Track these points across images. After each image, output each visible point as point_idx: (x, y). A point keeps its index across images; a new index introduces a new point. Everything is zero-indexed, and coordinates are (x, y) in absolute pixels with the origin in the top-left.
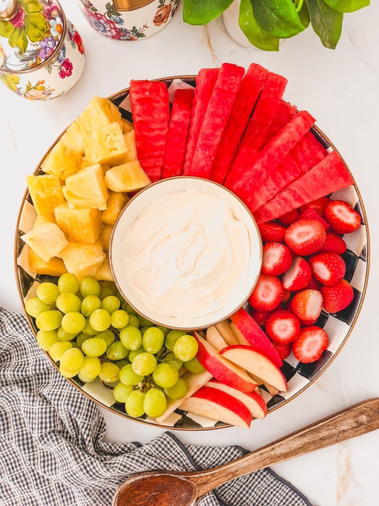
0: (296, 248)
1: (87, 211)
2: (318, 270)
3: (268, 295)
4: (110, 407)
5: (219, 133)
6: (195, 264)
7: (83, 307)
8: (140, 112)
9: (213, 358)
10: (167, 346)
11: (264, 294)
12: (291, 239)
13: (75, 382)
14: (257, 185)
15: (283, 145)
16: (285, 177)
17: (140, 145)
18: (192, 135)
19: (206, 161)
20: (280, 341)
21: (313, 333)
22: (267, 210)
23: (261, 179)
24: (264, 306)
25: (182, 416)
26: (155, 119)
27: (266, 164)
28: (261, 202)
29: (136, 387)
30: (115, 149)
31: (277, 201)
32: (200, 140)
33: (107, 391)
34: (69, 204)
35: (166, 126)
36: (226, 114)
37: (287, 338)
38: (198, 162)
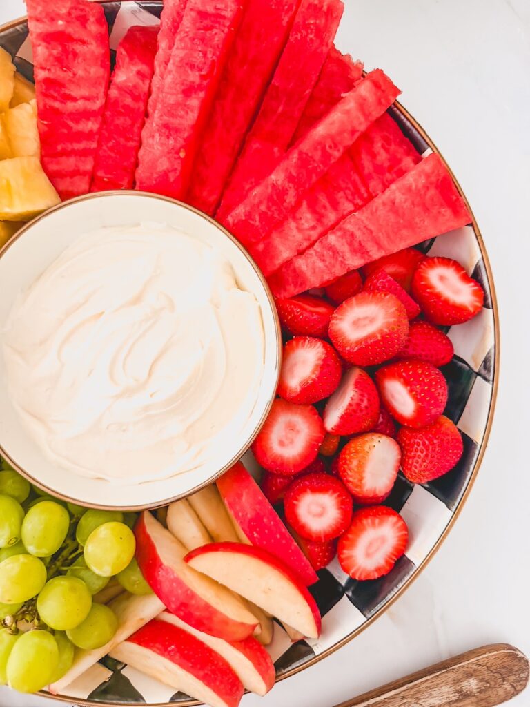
0: (348, 348)
2: (393, 396)
3: (292, 442)
5: (195, 102)
6: (150, 375)
8: (46, 60)
9: (168, 571)
10: (78, 539)
11: (284, 440)
12: (340, 330)
14: (276, 215)
15: (332, 137)
16: (335, 205)
17: (47, 129)
19: (169, 159)
20: (311, 537)
21: (377, 521)
22: (298, 270)
23: (285, 204)
24: (281, 464)
25: (112, 673)
26: (77, 76)
27: (294, 174)
28: (285, 253)
31: (316, 252)
35: (101, 94)
36: (209, 62)
37: (325, 532)
38: (154, 163)
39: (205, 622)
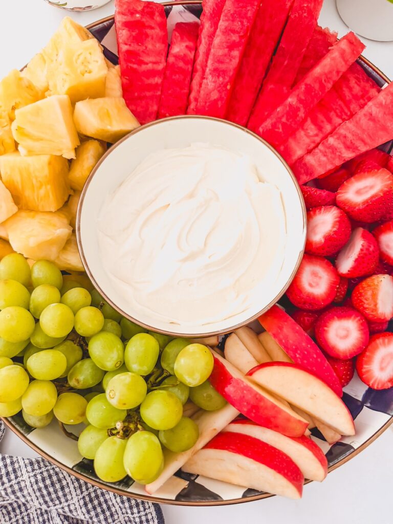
1: (45, 159)
2: (388, 246)
3: (317, 284)
4: (71, 467)
5: (236, 53)
6: (205, 245)
7: (31, 302)
8: (128, 39)
9: (238, 382)
10: (164, 365)
11: (312, 283)
13: (17, 426)
14: (293, 125)
15: (326, 74)
16: (330, 121)
17: (128, 82)
18: (198, 67)
19: (219, 91)
20: (339, 356)
21: (386, 340)
22: (308, 165)
23: (298, 119)
24: (312, 299)
25: (188, 482)
26: (148, 49)
27: (303, 98)
28: (299, 152)
29: (114, 432)
30: (90, 72)
31: (320, 151)
32: (210, 62)
33: (69, 442)
34: (20, 148)
35: (163, 60)
36: (245, 28)
37: (349, 350)
38: (208, 94)
39: (272, 420)
